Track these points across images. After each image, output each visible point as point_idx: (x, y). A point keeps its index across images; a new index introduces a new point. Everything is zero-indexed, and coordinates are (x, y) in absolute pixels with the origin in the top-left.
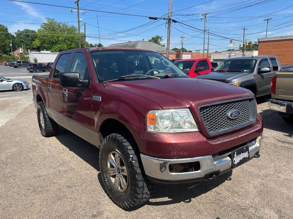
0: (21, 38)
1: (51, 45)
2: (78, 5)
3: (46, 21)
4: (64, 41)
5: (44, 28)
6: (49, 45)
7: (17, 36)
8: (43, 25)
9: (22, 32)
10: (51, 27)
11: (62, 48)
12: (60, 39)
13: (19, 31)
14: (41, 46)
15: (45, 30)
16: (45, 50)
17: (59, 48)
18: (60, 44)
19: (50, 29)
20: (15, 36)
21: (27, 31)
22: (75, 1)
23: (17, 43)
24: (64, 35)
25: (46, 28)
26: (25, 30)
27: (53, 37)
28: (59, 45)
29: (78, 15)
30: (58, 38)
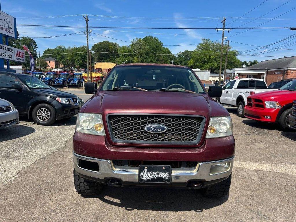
0: (181, 58)
1: (203, 63)
2: (224, 24)
3: (202, 42)
4: (215, 59)
5: (200, 48)
6: (202, 64)
7: (179, 57)
8: (199, 46)
9: (183, 53)
10: (205, 47)
11: (213, 66)
12: (212, 57)
13: (180, 52)
14: (194, 64)
15: (200, 50)
16: (197, 68)
17: (210, 66)
18: (211, 62)
19: (204, 48)
20: (177, 56)
21: (186, 52)
22: (222, 21)
23: (177, 62)
24: (216, 54)
25: (201, 49)
26: (185, 52)
27: (205, 56)
28: (210, 64)
29: (223, 33)
30: (210, 57)
